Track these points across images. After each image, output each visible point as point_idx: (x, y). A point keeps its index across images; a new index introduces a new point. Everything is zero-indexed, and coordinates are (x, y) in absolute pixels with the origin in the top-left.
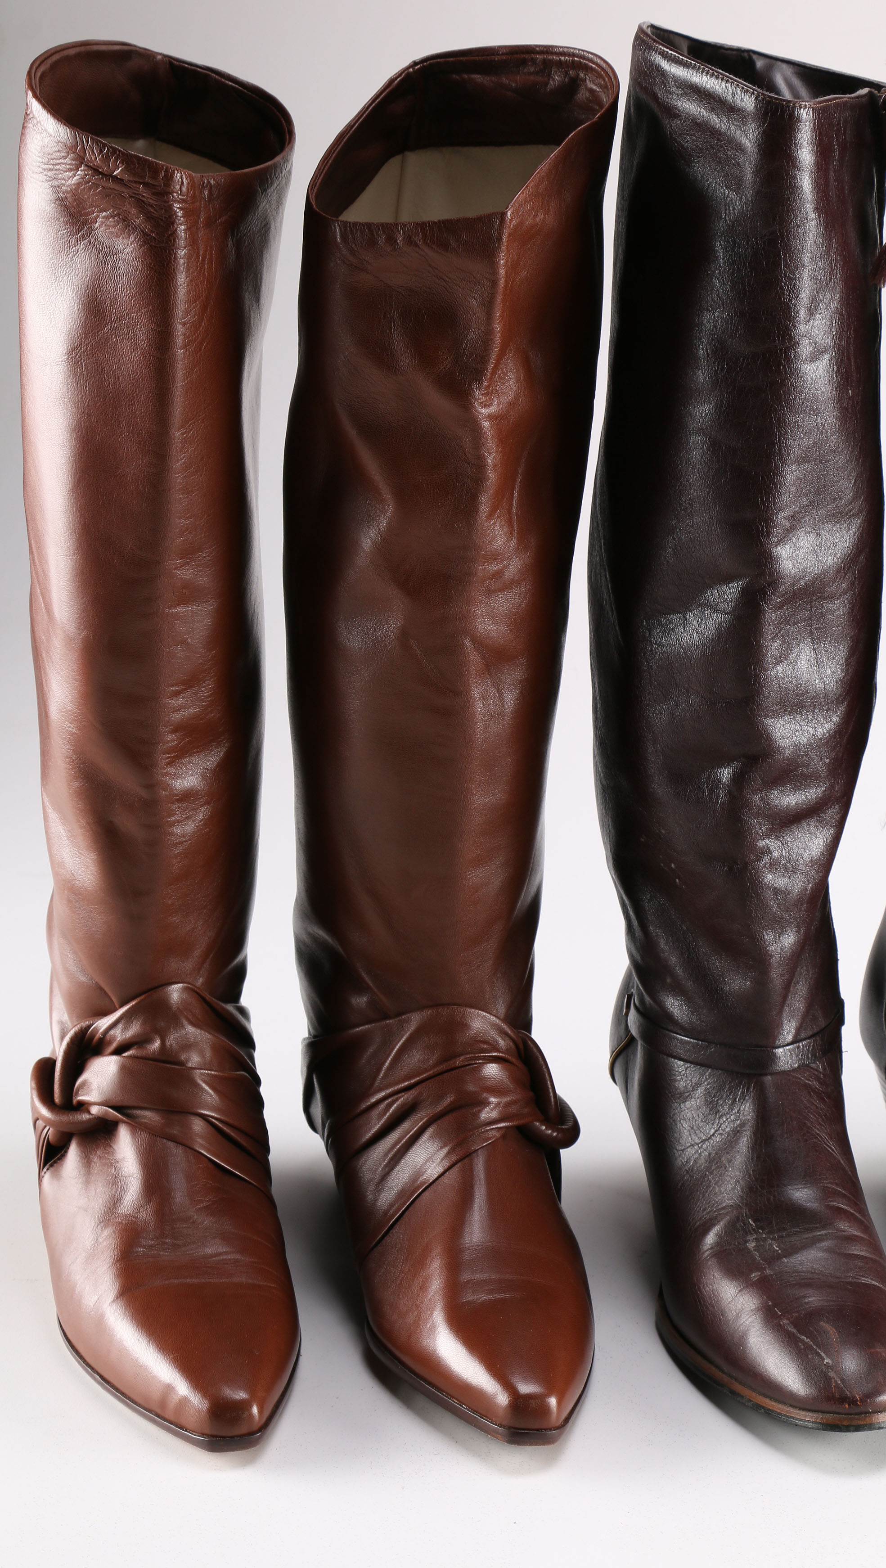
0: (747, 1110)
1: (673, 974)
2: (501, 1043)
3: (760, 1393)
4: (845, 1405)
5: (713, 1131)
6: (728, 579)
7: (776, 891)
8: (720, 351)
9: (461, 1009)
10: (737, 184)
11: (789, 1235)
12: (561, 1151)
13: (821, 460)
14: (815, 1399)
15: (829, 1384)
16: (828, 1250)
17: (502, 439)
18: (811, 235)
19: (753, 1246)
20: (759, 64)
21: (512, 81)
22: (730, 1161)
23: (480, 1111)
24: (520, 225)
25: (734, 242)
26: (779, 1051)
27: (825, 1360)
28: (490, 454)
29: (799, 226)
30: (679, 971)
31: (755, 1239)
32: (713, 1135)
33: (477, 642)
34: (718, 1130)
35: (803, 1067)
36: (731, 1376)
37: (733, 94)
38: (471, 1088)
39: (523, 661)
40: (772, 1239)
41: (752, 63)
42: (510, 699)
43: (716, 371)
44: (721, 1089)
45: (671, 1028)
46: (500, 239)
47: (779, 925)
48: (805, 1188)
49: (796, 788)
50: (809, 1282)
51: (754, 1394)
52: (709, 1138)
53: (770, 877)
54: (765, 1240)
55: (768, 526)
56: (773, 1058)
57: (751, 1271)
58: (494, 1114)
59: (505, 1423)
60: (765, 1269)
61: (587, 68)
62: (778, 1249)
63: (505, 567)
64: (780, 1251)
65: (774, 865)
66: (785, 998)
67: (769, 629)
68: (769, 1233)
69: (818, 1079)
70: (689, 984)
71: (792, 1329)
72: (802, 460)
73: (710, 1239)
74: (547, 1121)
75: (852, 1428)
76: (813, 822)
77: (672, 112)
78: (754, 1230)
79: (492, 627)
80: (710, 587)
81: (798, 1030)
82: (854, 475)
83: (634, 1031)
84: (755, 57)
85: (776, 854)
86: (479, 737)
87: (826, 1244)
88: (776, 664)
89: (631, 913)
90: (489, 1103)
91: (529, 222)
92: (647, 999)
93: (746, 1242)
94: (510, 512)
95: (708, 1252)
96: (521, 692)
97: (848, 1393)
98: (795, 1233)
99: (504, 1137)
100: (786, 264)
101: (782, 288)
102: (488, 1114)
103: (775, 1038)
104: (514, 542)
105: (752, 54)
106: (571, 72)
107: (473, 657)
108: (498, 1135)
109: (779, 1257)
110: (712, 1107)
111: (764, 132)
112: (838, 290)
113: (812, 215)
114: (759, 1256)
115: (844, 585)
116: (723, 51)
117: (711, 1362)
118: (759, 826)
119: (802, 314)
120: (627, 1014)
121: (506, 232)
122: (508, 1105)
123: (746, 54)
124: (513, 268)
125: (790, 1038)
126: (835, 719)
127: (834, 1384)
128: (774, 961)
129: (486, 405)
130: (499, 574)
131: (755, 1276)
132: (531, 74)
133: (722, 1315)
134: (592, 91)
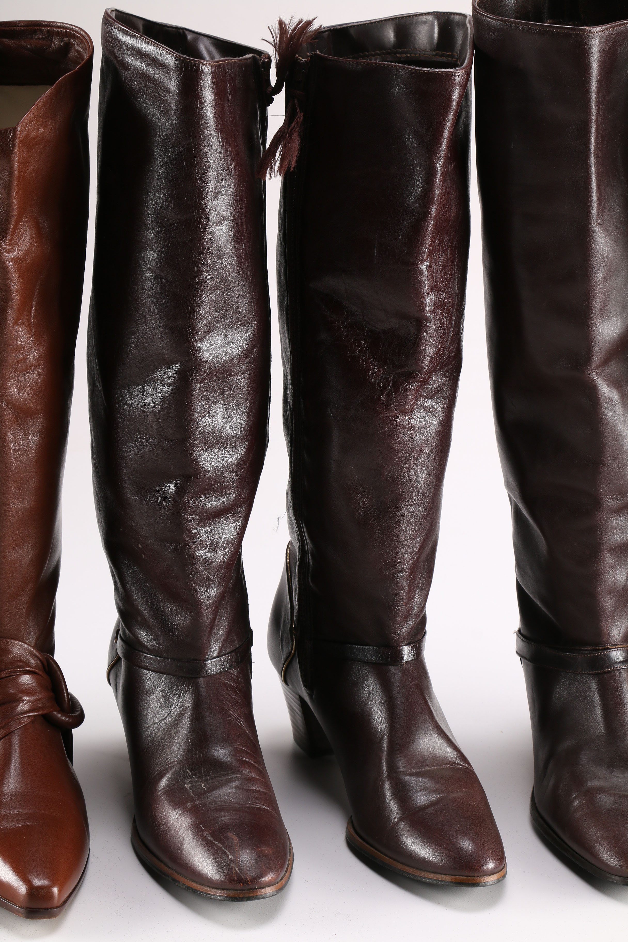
0: (187, 700)
1: (142, 616)
2: (32, 661)
3: (190, 880)
4: (240, 885)
5: (166, 714)
6: (169, 363)
7: (205, 561)
8: (160, 219)
9: (5, 640)
10: (166, 112)
11: (212, 779)
12: (72, 729)
13: (226, 288)
14: (222, 882)
15: (231, 872)
16: (236, 787)
17: (22, 274)
18: (213, 146)
19: (189, 786)
20: (190, 37)
21: (28, 44)
22: (176, 733)
23: (17, 706)
24: (27, 136)
25: (166, 150)
26: (208, 663)
27: (229, 857)
28: (14, 283)
29: (205, 140)
30: (146, 613)
31: (191, 782)
32: (167, 717)
33: (10, 404)
34: (170, 713)
35: (224, 673)
36: (173, 870)
37: (161, 55)
38: (12, 691)
39: (41, 416)
40: (201, 782)
41: (185, 36)
42: (34, 441)
43: (157, 231)
44: (172, 687)
45: (141, 649)
46: (13, 145)
47: (207, 583)
48: (223, 748)
49: (216, 496)
50: (223, 808)
51: (186, 880)
52: (164, 719)
53: (200, 552)
54: (197, 782)
55: (193, 330)
56: (204, 667)
57: (187, 802)
58: (26, 708)
59: (24, 905)
60: (195, 801)
61: (74, 37)
62: (204, 788)
63: (27, 356)
64: (205, 789)
65: (203, 545)
66: (211, 629)
67: (196, 395)
68: (199, 778)
69: (233, 680)
70: (152, 621)
71: (210, 838)
72: (214, 288)
73: (163, 783)
74: (62, 711)
75: (245, 899)
76: (228, 517)
77: (125, 66)
78: (190, 776)
79: (19, 394)
80: (158, 368)
81: (221, 649)
82: (248, 298)
83: (120, 653)
84: (187, 32)
85: (204, 538)
86: (13, 465)
87: (235, 783)
88: (201, 417)
89: (116, 577)
90: (23, 701)
91: (33, 134)
92: (127, 632)
93: (185, 784)
94: (29, 320)
95: (161, 791)
96: (41, 436)
97: (243, 877)
98: (216, 777)
99: (32, 722)
100: (198, 164)
101: (196, 179)
102: (22, 707)
103: (206, 654)
104: (32, 340)
105: (185, 31)
106: (65, 39)
107: (8, 414)
108: (28, 721)
109: (205, 793)
110: (167, 700)
111: (181, 80)
112: (233, 180)
113: (214, 134)
114: (192, 793)
115: (244, 367)
116: (166, 28)
117: (162, 861)
118: (193, 520)
119: (210, 196)
120: (116, 642)
121: (17, 141)
122: (35, 701)
123: (181, 31)
124: (24, 164)
125: (215, 654)
126: (241, 452)
127: (234, 872)
128: (204, 605)
129: (9, 252)
130: (23, 360)
131: (189, 805)
132: (40, 39)
133: (169, 831)
134: (78, 51)
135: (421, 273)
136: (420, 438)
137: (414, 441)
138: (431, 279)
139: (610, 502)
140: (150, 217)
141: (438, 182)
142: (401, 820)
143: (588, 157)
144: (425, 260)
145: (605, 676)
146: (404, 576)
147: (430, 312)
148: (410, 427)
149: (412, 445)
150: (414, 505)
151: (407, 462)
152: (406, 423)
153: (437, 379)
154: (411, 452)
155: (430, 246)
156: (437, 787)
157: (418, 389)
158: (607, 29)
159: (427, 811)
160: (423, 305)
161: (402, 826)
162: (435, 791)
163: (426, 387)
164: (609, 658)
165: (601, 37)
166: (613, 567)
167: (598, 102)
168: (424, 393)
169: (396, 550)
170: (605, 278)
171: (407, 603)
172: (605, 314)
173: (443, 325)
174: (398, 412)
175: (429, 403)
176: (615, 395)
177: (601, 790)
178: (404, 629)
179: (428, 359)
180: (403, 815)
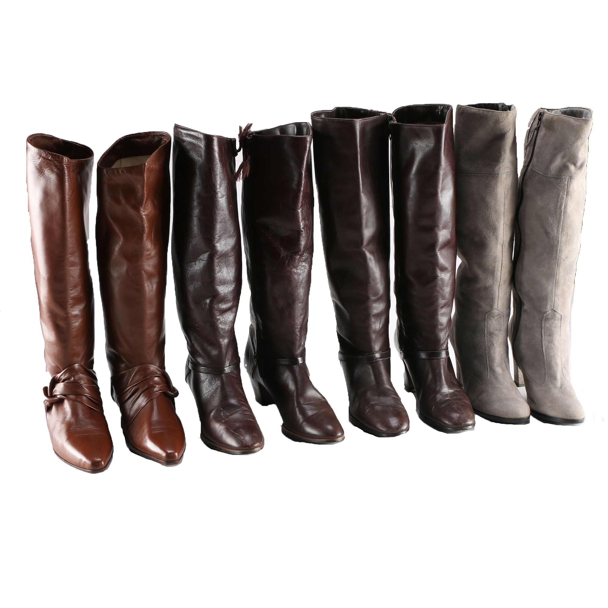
0: (219, 383)
1: (199, 352)
2: (158, 372)
3: (227, 448)
4: (247, 448)
6: (205, 252)
7: (222, 329)
8: (199, 196)
9: (148, 365)
10: (200, 156)
11: (231, 411)
12: (175, 398)
13: (225, 222)
14: (240, 447)
15: (243, 443)
16: (240, 413)
17: (148, 221)
18: (219, 167)
21: (146, 140)
22: (216, 395)
23: (154, 389)
24: (149, 167)
25: (201, 170)
26: (225, 368)
27: (241, 438)
28: (146, 224)
29: (216, 165)
30: (200, 351)
31: (223, 413)
33: (145, 271)
34: (212, 388)
35: (232, 372)
36: (219, 445)
37: (198, 134)
38: (151, 383)
39: (157, 276)
42: (155, 286)
43: (199, 201)
44: (212, 378)
45: (199, 365)
46: (145, 170)
47: (223, 337)
48: (234, 400)
49: (225, 304)
50: (236, 421)
51: (225, 448)
52: (210, 391)
53: (220, 325)
54: (225, 413)
55: (214, 238)
56: (224, 370)
57: (222, 420)
58: (158, 389)
59: (165, 460)
60: (225, 419)
61: (163, 135)
62: (228, 414)
63: (151, 253)
65: (221, 323)
66: (226, 355)
67: (216, 264)
68: (226, 411)
69: (235, 375)
70: (203, 354)
71: (233, 432)
72: (221, 222)
73: (212, 414)
74: (171, 391)
75: (249, 453)
76: (230, 312)
77: (184, 141)
78: (222, 411)
79: (149, 268)
80: (201, 255)
81: (230, 363)
82: (233, 226)
83: (190, 368)
85: (221, 320)
86: (148, 296)
87: (239, 412)
88: (218, 273)
89: (188, 339)
90: (156, 387)
91: (151, 167)
92: (193, 359)
93: (221, 413)
94: (151, 239)
95: (212, 417)
96: (157, 285)
97: (247, 445)
98: (232, 410)
99: (160, 395)
100: (213, 174)
101: (213, 180)
102: (155, 389)
103: (224, 365)
104: (153, 246)
106: (160, 137)
107: (145, 276)
108: (159, 394)
109: (229, 416)
110: (210, 383)
111: (206, 143)
112: (226, 181)
113: (219, 162)
114: (224, 417)
115: (233, 253)
117: (214, 443)
118: (217, 313)
119: (218, 187)
120: (188, 365)
121: (146, 168)
122: (161, 387)
124: (148, 178)
125: (228, 365)
126: (233, 286)
128: (223, 346)
129: (144, 212)
130: (150, 254)
131: (223, 421)
132: (150, 138)
133: (216, 432)
134: (165, 140)
135: (298, 213)
136: (301, 277)
137: (299, 278)
138: (302, 216)
139: (373, 298)
140: (195, 197)
141: (303, 178)
142: (303, 421)
143: (358, 166)
144: (300, 208)
145: (374, 363)
146: (298, 331)
147: (303, 228)
148: (297, 273)
149: (298, 280)
150: (300, 303)
151: (297, 286)
152: (296, 271)
153: (305, 255)
154: (298, 282)
155: (301, 203)
156: (316, 408)
157: (299, 258)
158: (362, 120)
159: (314, 417)
160: (300, 225)
161: (304, 423)
162: (315, 410)
163: (302, 257)
164: (375, 356)
165: (360, 123)
166: (375, 322)
167: (360, 147)
168: (302, 260)
169: (294, 320)
170: (366, 212)
171: (300, 341)
172: (367, 227)
173: (307, 233)
174: (292, 267)
175: (304, 264)
176: (372, 258)
177: (376, 404)
178: (299, 351)
179: (303, 246)
180: (304, 419)
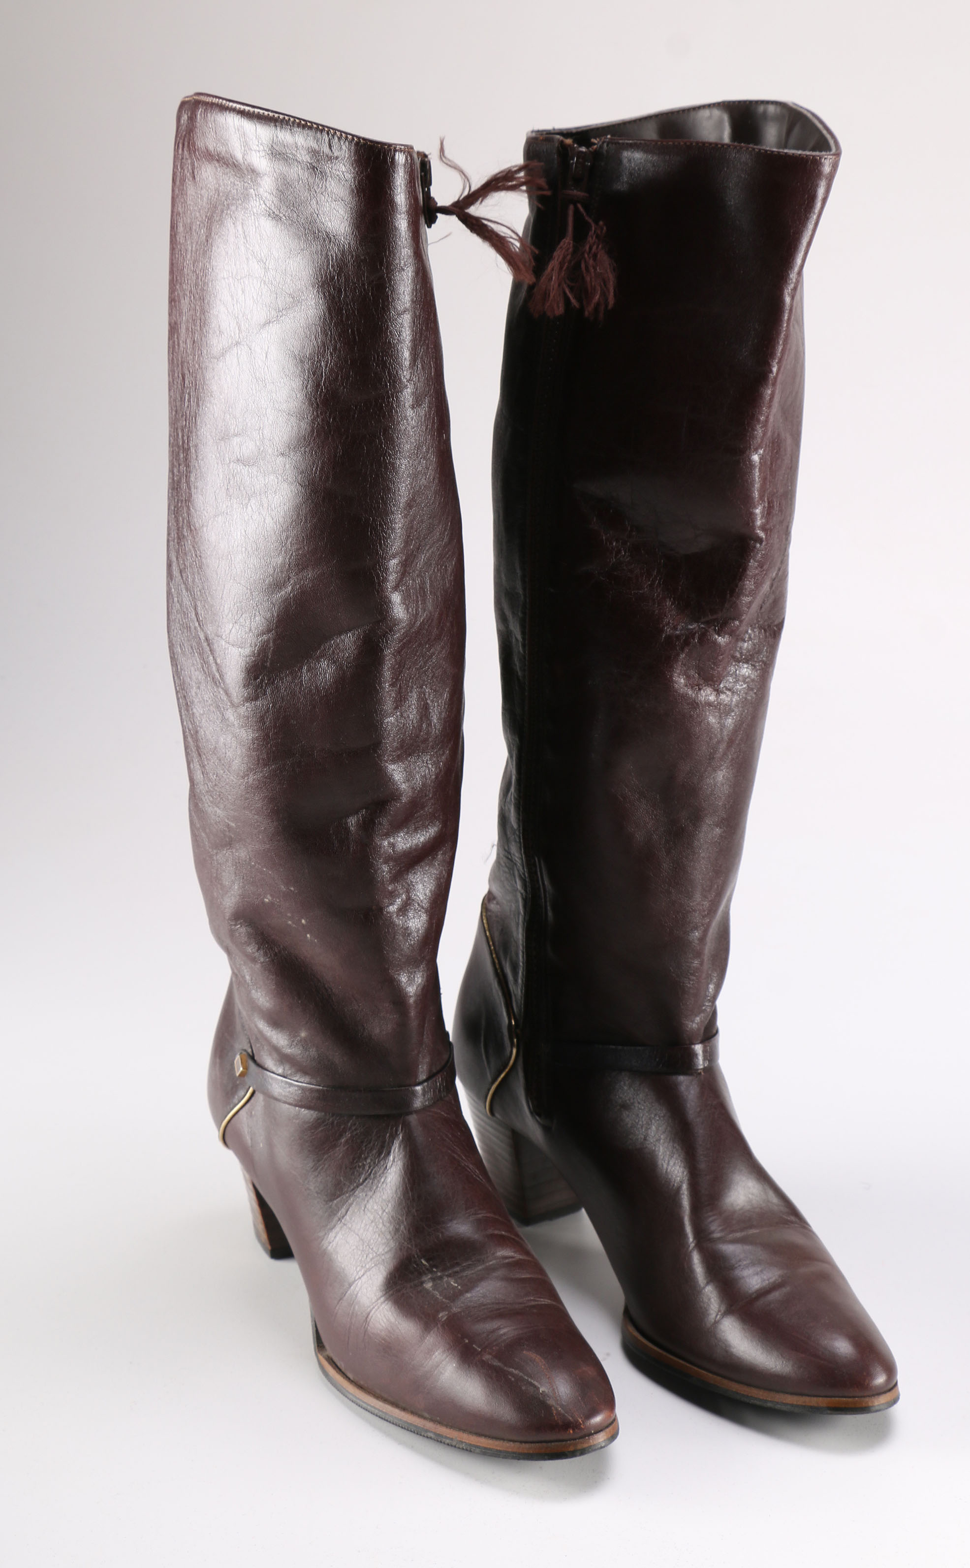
0: (395, 1150)
4: (568, 1431)
5: (363, 1177)
6: (348, 629)
11: (463, 1270)
14: (527, 1428)
16: (503, 1279)
19: (430, 1286)
27: (540, 1390)
30: (315, 1024)
31: (431, 1278)
32: (365, 1181)
34: (370, 1175)
40: (448, 1276)
44: (366, 1134)
47: (409, 967)
48: (463, 1220)
49: (417, 828)
50: (494, 1313)
54: (441, 1278)
56: (412, 1098)
57: (437, 1312)
60: (450, 1307)
62: (456, 1285)
64: (459, 1287)
65: (402, 909)
66: (423, 1035)
68: (444, 1270)
70: (327, 1035)
71: (496, 1363)
78: (427, 1269)
87: (496, 1274)
93: (422, 1283)
95: (383, 1299)
97: (568, 1418)
98: (469, 1267)
103: (414, 1078)
109: (461, 1293)
114: (440, 1295)
118: (384, 873)
125: (423, 1073)
126: (446, 758)
127: (554, 1412)
128: (413, 1000)
131: (440, 1317)
142: (723, 1314)
147: (762, 528)
